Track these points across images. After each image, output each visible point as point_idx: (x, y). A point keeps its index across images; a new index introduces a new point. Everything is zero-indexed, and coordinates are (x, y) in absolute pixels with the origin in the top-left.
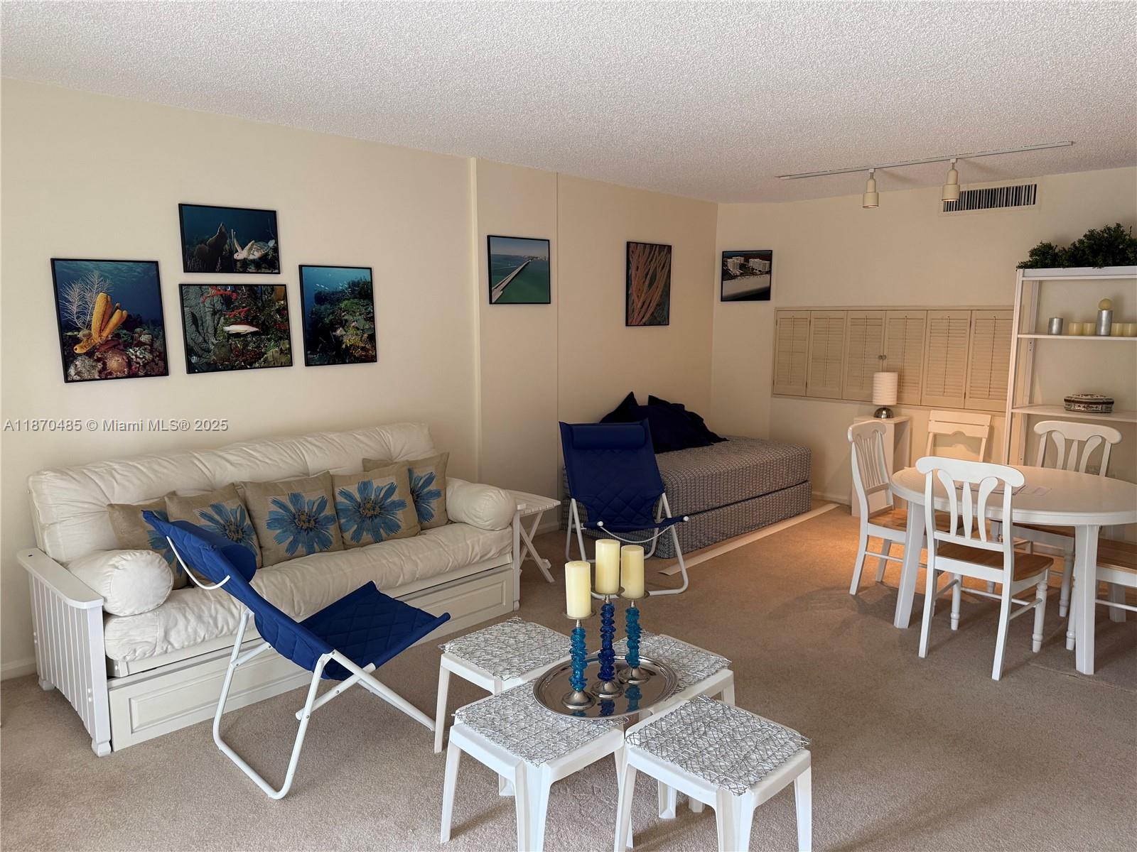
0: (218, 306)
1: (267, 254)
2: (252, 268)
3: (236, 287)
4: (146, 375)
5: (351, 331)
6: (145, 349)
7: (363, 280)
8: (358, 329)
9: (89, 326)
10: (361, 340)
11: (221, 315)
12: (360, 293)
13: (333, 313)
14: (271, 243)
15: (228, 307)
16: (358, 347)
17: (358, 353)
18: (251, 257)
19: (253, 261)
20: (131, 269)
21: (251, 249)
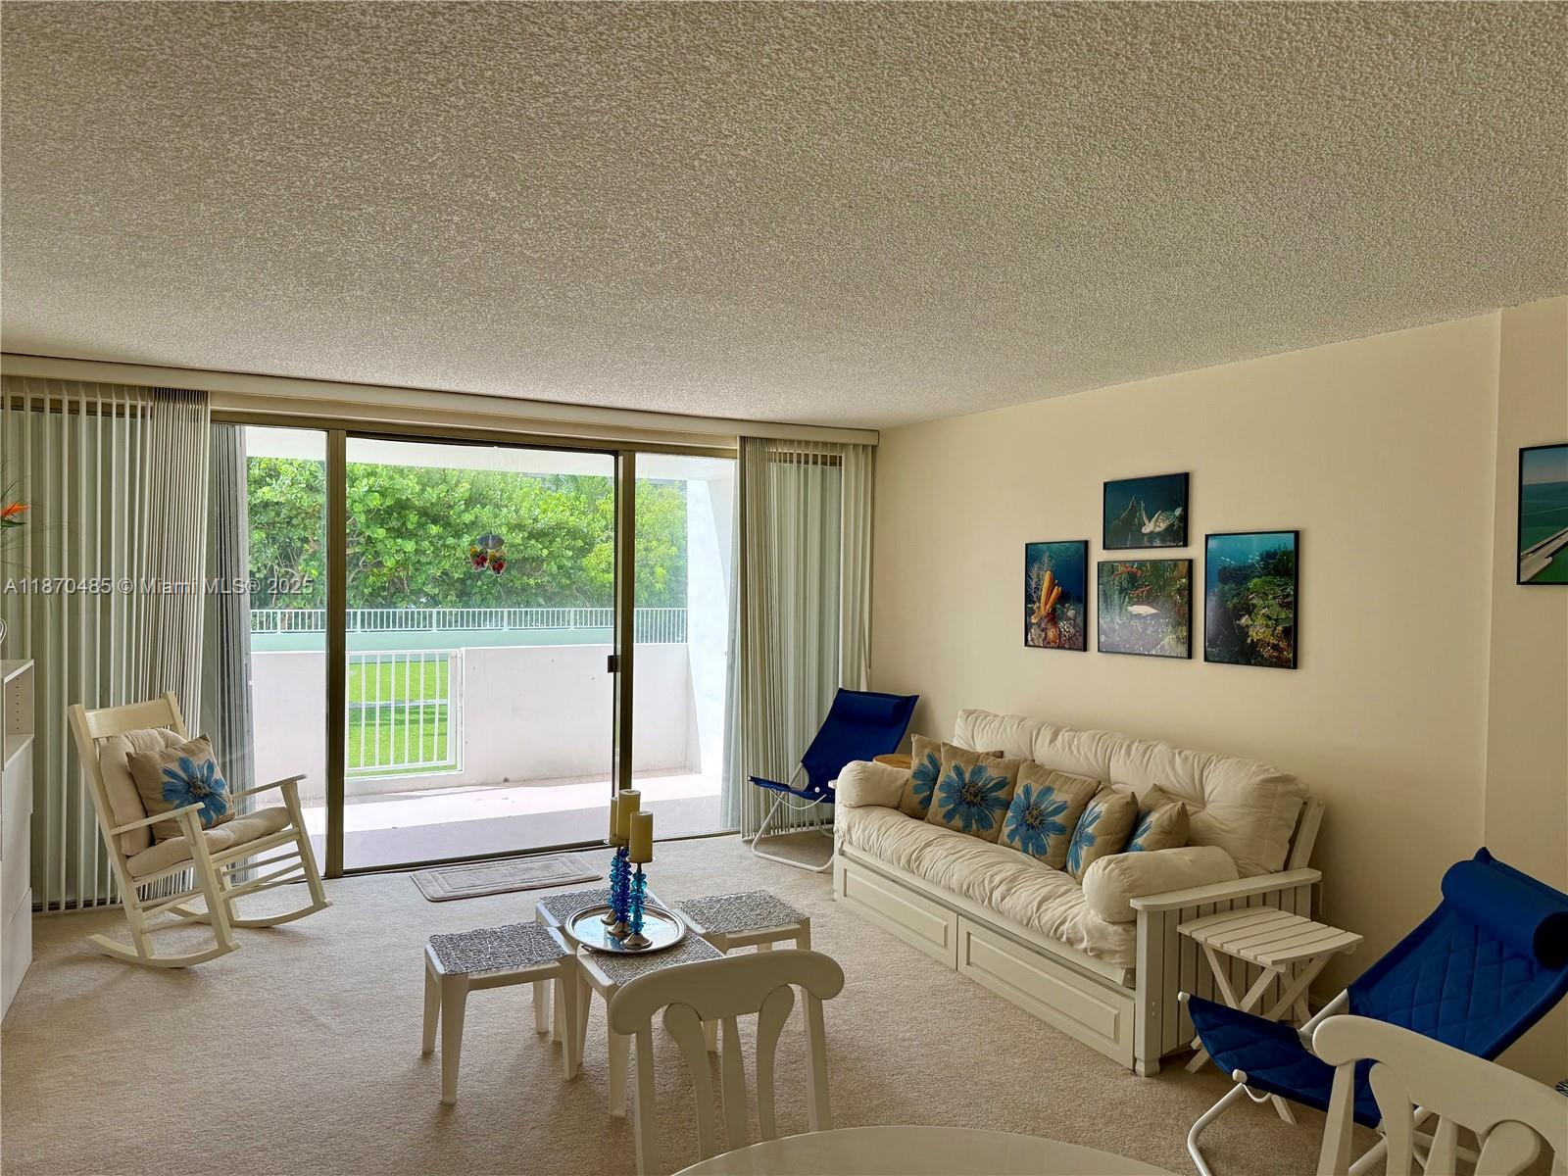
0: (1125, 585)
1: (1172, 525)
2: (1158, 543)
3: (1142, 563)
4: (1070, 649)
5: (1260, 621)
6: (1070, 624)
7: (1282, 549)
8: (1270, 618)
9: (1039, 600)
10: (1272, 635)
11: (1126, 594)
12: (1276, 568)
13: (1239, 594)
14: (1178, 512)
15: (1133, 586)
16: (1268, 645)
17: (1267, 652)
18: (1157, 529)
19: (1159, 533)
20: (1067, 549)
21: (1157, 521)
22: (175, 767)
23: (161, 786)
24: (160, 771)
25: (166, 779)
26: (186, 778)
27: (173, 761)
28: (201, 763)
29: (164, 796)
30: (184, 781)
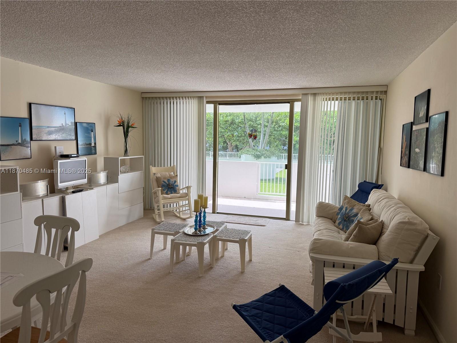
0: (415, 140)
1: (424, 113)
5: (436, 154)
8: (438, 153)
11: (415, 144)
14: (426, 107)
15: (417, 140)
18: (422, 115)
19: (422, 117)
21: (422, 111)
22: (166, 181)
23: (161, 184)
24: (162, 181)
25: (163, 183)
26: (167, 183)
27: (166, 179)
28: (173, 181)
29: (162, 186)
30: (167, 184)
